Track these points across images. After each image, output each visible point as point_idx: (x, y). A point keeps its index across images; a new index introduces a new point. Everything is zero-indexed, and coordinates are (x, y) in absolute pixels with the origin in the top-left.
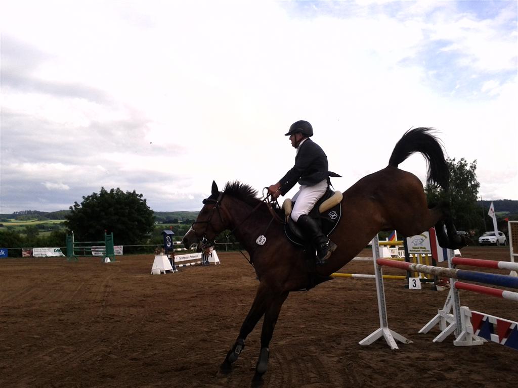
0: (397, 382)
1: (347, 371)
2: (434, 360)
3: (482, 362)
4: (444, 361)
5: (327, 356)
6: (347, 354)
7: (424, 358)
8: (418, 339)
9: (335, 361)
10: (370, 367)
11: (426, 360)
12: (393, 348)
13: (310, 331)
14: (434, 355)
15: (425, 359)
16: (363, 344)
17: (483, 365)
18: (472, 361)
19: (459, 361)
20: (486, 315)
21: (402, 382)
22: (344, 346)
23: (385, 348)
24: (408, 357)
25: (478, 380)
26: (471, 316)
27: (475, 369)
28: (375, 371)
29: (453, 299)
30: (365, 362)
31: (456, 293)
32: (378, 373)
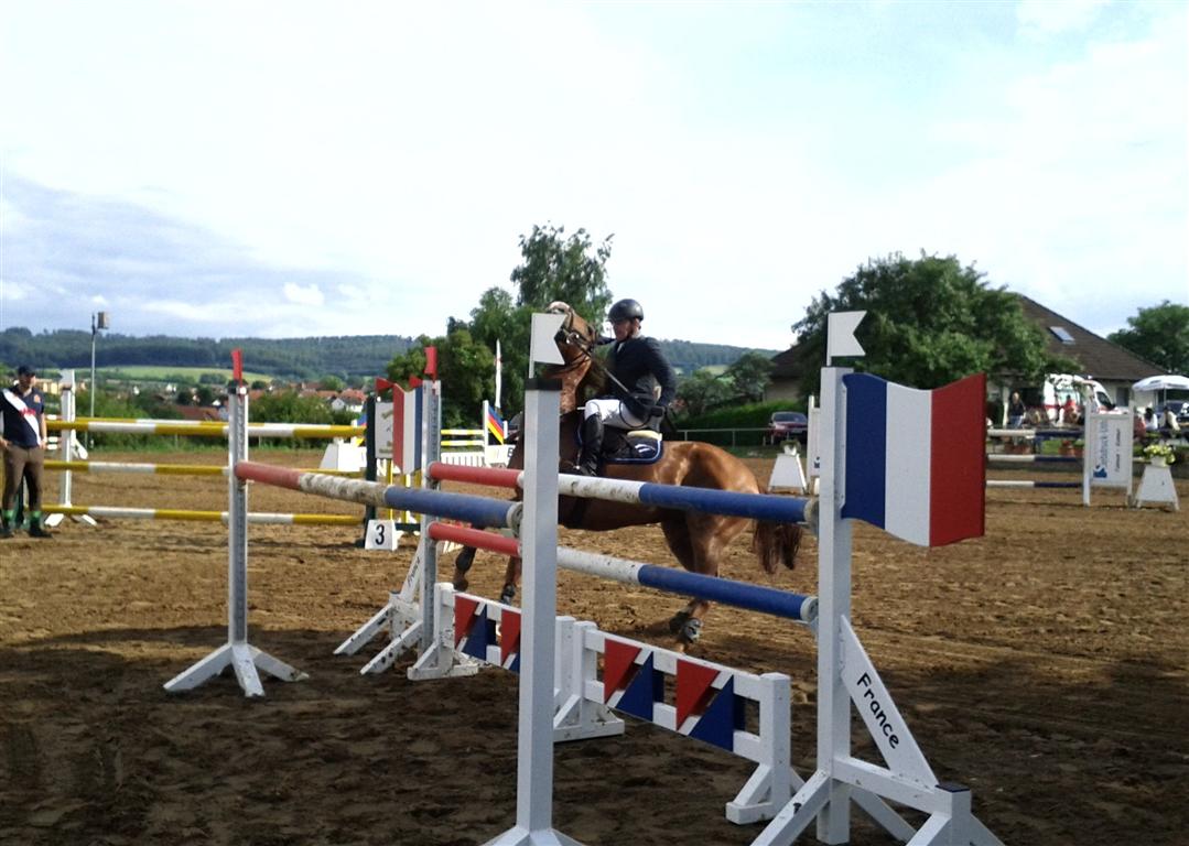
0: (220, 773)
1: (98, 755)
2: (340, 716)
3: (455, 712)
4: (366, 717)
5: (60, 724)
6: (121, 713)
7: (320, 713)
8: (323, 668)
9: (74, 735)
10: (164, 742)
11: (322, 719)
12: (249, 694)
13: (40, 661)
14: (342, 704)
15: (319, 715)
16: (173, 690)
17: (453, 719)
18: (432, 713)
19: (400, 714)
20: (483, 601)
21: (235, 772)
22: (120, 695)
23: (228, 694)
24: (278, 713)
25: (423, 754)
26: (453, 604)
27: (428, 729)
28: (174, 752)
29: (422, 566)
30: (158, 731)
31: (431, 551)
32: (180, 755)
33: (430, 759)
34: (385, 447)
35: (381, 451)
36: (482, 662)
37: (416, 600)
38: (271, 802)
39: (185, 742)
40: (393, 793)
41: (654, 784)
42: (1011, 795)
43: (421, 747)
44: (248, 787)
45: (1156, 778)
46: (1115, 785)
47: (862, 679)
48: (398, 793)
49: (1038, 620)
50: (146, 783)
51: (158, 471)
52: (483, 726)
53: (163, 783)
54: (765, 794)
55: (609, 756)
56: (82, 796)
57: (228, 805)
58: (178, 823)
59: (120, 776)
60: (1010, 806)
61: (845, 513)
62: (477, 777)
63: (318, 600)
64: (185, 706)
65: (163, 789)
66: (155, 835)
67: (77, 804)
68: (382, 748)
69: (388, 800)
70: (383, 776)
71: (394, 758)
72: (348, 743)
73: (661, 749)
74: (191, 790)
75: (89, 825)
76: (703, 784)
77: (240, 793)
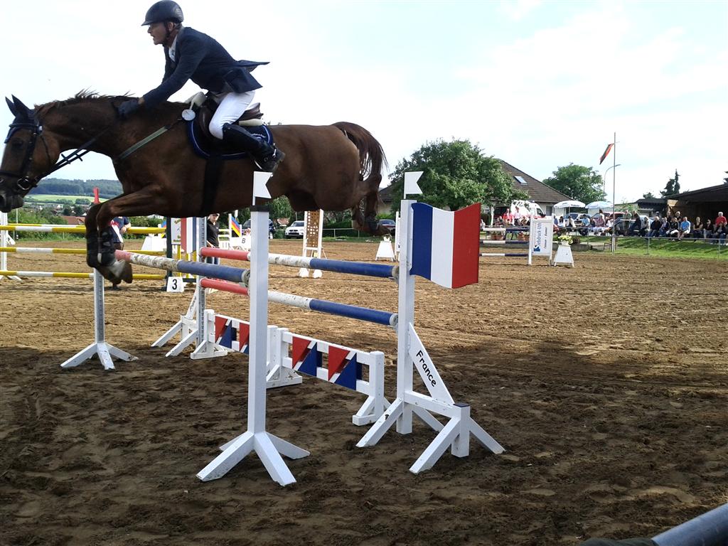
0: (91, 410)
1: (26, 402)
2: (156, 379)
3: (216, 375)
4: (169, 379)
5: (5, 386)
6: (38, 380)
7: (143, 377)
8: (146, 354)
9: (14, 392)
10: (63, 394)
11: (146, 380)
12: (107, 368)
14: (157, 372)
16: (66, 367)
17: (215, 378)
18: (203, 376)
19: (187, 377)
20: (230, 319)
21: (100, 409)
22: (38, 370)
23: (95, 369)
24: (123, 377)
25: (200, 397)
26: (214, 320)
27: (202, 384)
28: (67, 399)
29: (197, 301)
30: (59, 389)
31: (202, 293)
32: (71, 400)
33: (202, 399)
34: (177, 239)
35: (174, 241)
36: (230, 350)
37: (195, 318)
38: (120, 423)
39: (73, 394)
40: (184, 417)
41: (317, 407)
42: (490, 408)
43: (197, 393)
44: (107, 416)
45: (559, 398)
46: (539, 402)
47: (419, 353)
48: (186, 416)
49: (505, 322)
50: (53, 416)
51: (54, 252)
52: (230, 381)
53: (62, 415)
54: (372, 410)
55: (295, 394)
56: (18, 424)
57: (97, 426)
58: (71, 435)
59: (39, 412)
60: (489, 413)
61: (412, 272)
62: (227, 407)
63: (142, 319)
64: (73, 376)
65: (62, 418)
66: (59, 442)
67: (16, 428)
68: (178, 394)
69: (181, 420)
70: (179, 408)
71: (184, 399)
72: (159, 392)
73: (321, 390)
74: (77, 418)
75: (23, 438)
76: (341, 407)
77: (103, 419)
